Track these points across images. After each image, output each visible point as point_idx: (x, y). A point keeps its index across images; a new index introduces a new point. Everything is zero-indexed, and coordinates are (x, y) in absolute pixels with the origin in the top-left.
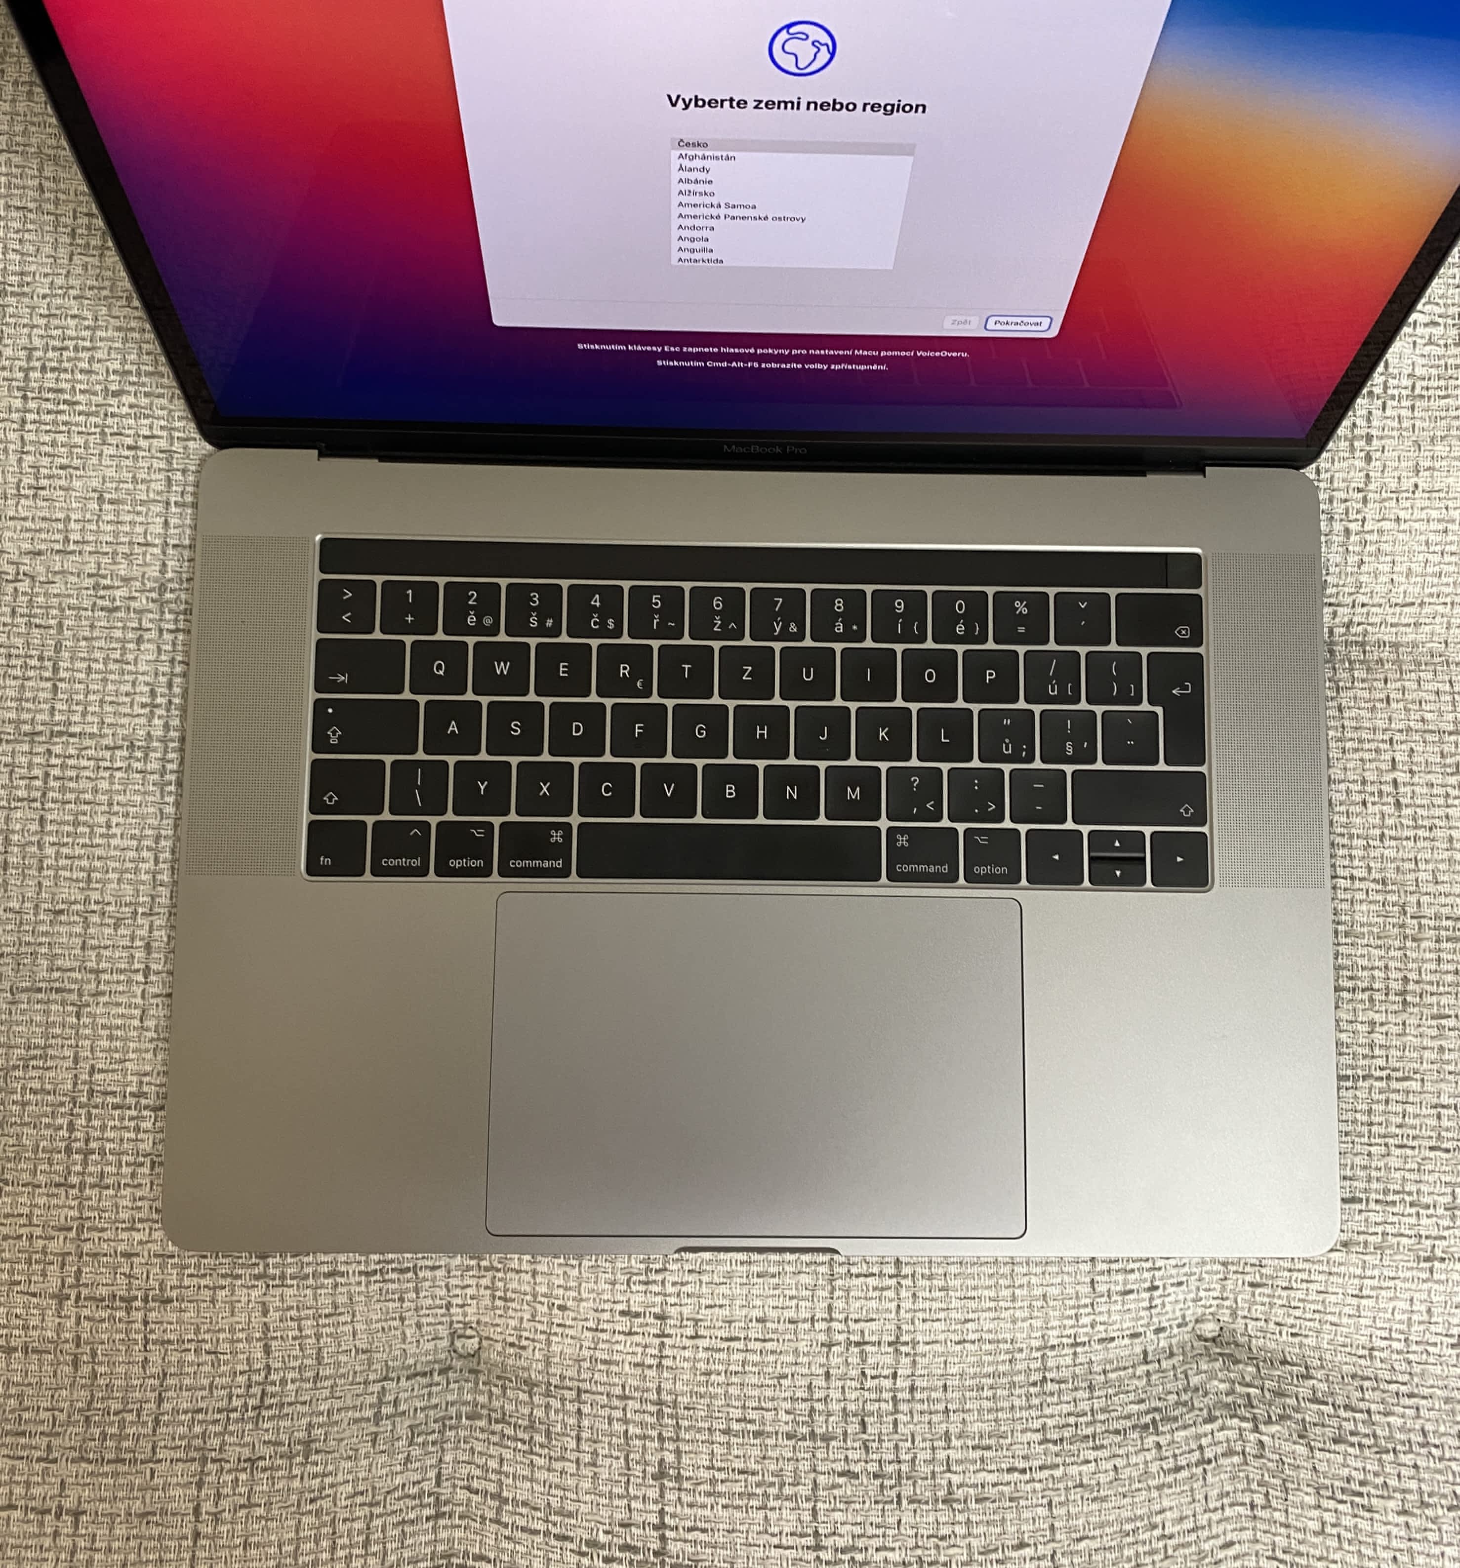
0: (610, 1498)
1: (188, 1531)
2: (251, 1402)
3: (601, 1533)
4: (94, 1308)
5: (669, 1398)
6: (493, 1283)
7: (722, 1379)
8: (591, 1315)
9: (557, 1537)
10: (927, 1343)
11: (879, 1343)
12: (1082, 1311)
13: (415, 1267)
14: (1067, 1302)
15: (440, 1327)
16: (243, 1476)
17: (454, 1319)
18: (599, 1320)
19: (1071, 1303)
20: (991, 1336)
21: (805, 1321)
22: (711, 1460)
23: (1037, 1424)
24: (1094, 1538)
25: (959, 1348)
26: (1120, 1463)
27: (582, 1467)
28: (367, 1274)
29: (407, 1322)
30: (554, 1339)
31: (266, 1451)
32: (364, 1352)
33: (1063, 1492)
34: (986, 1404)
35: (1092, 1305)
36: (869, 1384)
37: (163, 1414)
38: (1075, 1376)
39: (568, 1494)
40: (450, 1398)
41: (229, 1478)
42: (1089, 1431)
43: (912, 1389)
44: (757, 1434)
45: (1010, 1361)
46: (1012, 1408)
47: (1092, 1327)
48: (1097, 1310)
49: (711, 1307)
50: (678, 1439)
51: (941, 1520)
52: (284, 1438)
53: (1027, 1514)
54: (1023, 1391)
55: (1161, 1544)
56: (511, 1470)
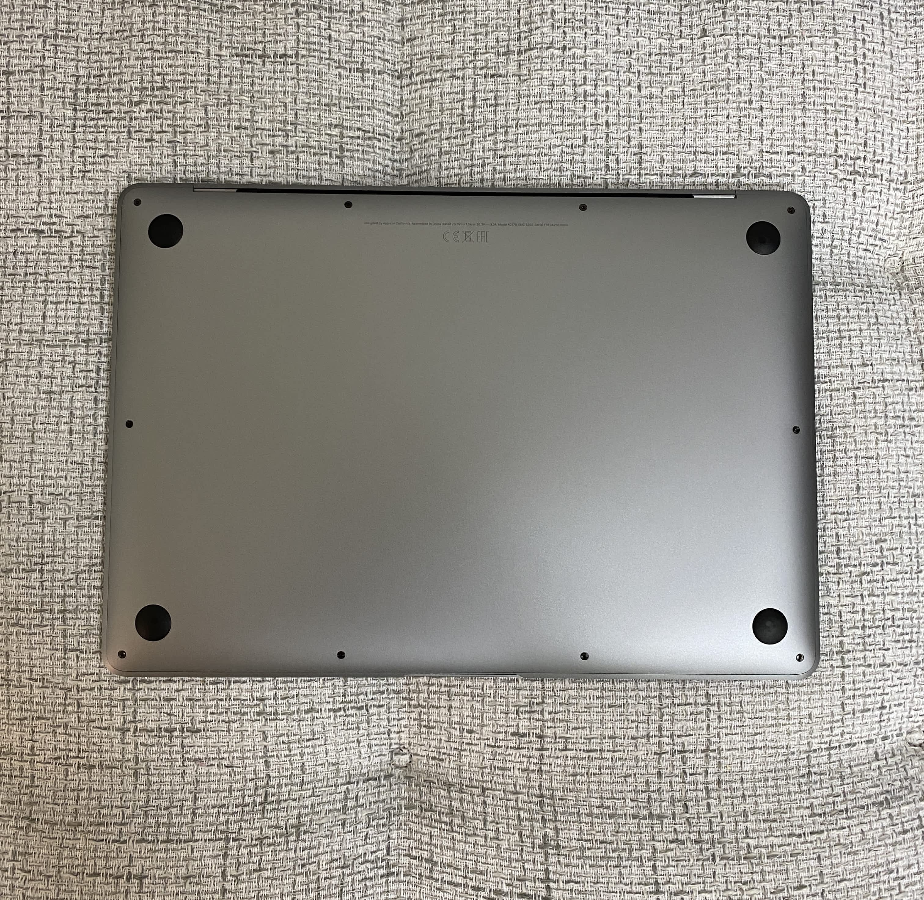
0: (510, 861)
1: (218, 888)
3: (504, 885)
4: (147, 737)
6: (420, 716)
7: (584, 779)
8: (491, 735)
9: (474, 888)
10: (729, 750)
11: (695, 751)
12: (835, 725)
13: (367, 705)
14: (825, 719)
15: (383, 747)
16: (255, 850)
17: (393, 741)
18: (496, 739)
19: (828, 719)
20: (772, 744)
21: (643, 737)
22: (580, 834)
23: (807, 804)
24: (850, 880)
25: (750, 752)
26: (866, 828)
27: (489, 840)
28: (335, 711)
29: (361, 744)
30: (463, 753)
31: (270, 832)
32: (333, 764)
33: (827, 849)
34: (771, 791)
35: (842, 720)
36: (689, 779)
37: (198, 809)
38: (830, 770)
39: (480, 859)
40: (392, 795)
41: (245, 851)
42: (843, 807)
43: (719, 782)
44: (611, 816)
45: (786, 761)
46: (789, 793)
47: (842, 736)
48: (846, 724)
49: (576, 728)
50: (556, 821)
51: (743, 871)
52: (282, 823)
53: (803, 865)
54: (796, 781)
55: (896, 883)
56: (439, 843)
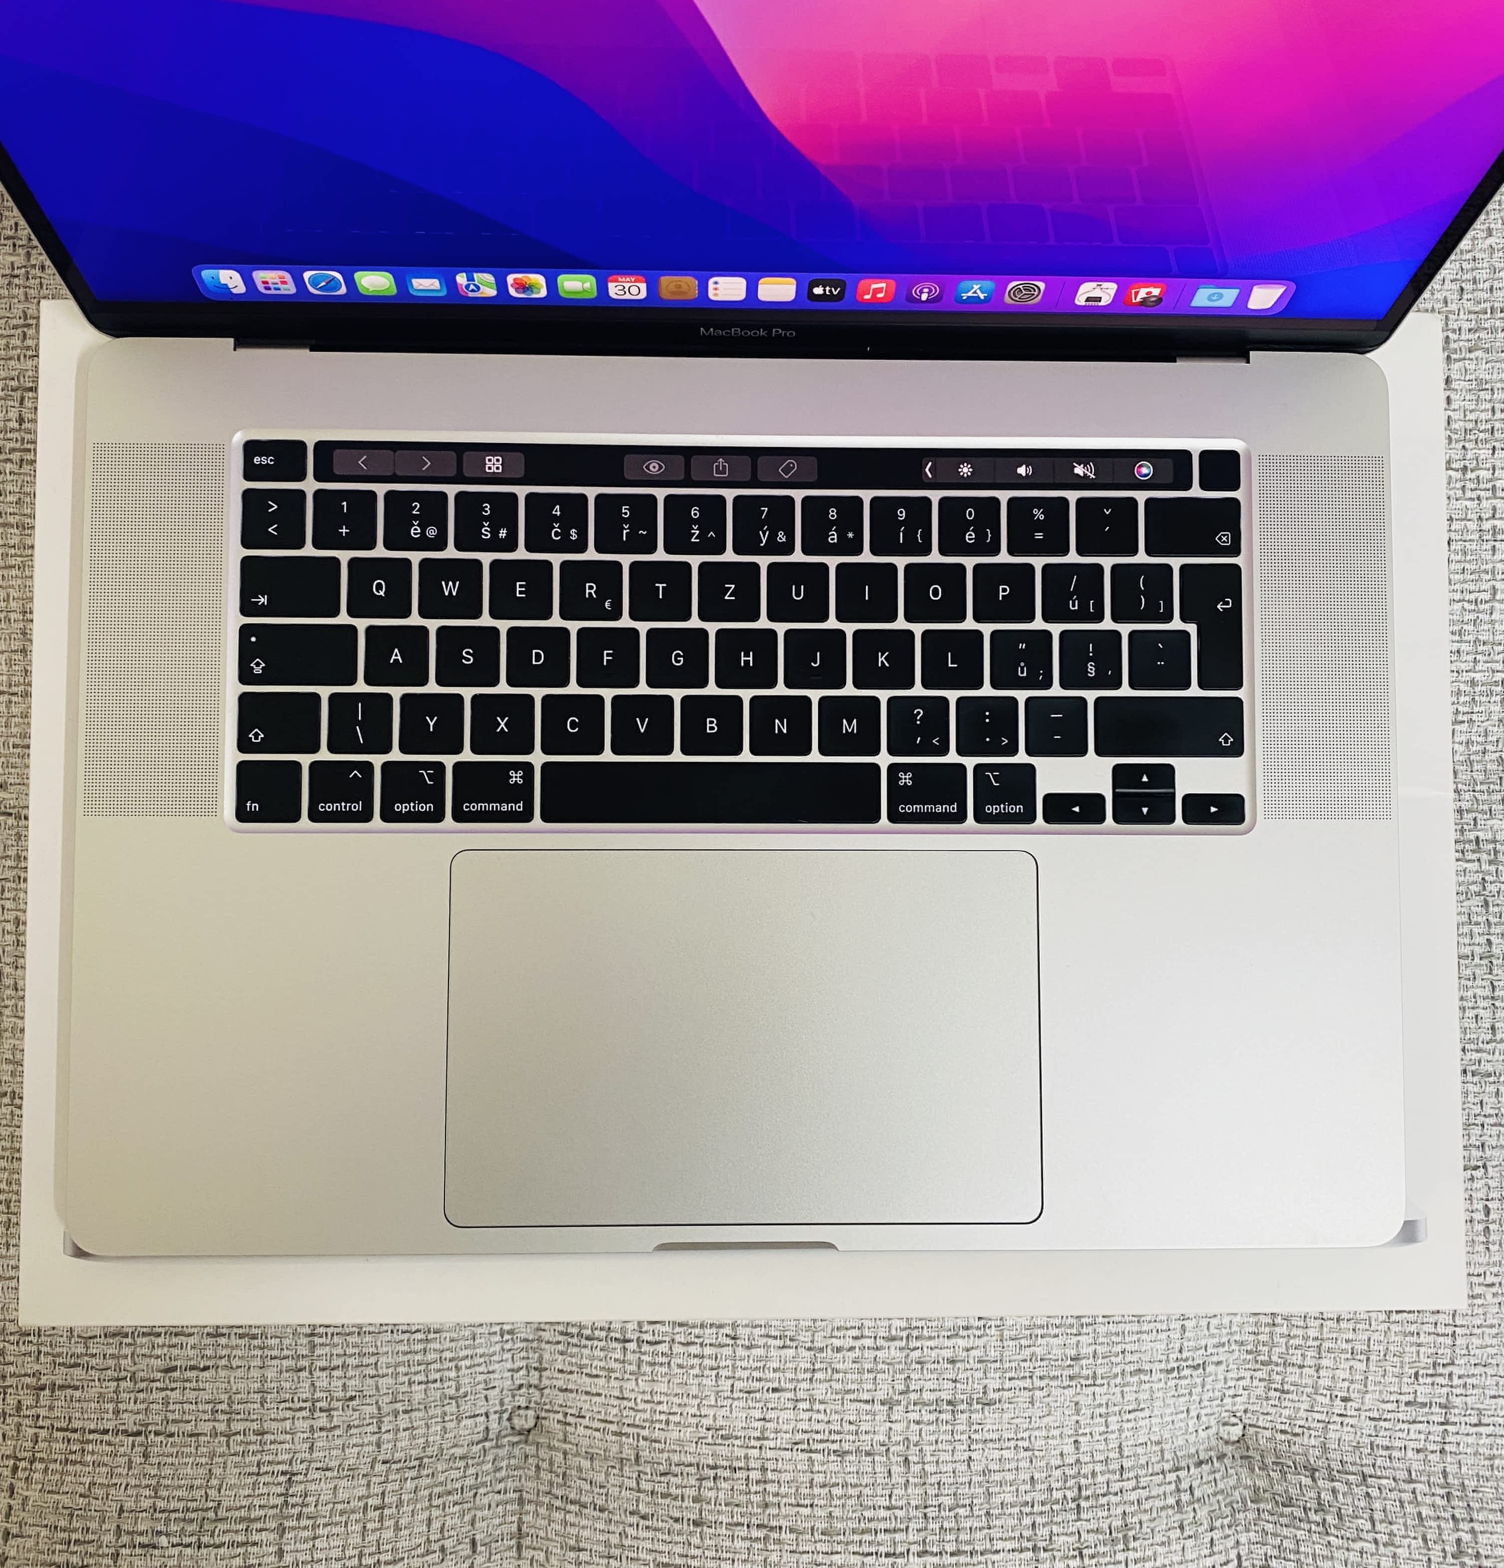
2: (1070, 1494)
5: (1456, 1482)
